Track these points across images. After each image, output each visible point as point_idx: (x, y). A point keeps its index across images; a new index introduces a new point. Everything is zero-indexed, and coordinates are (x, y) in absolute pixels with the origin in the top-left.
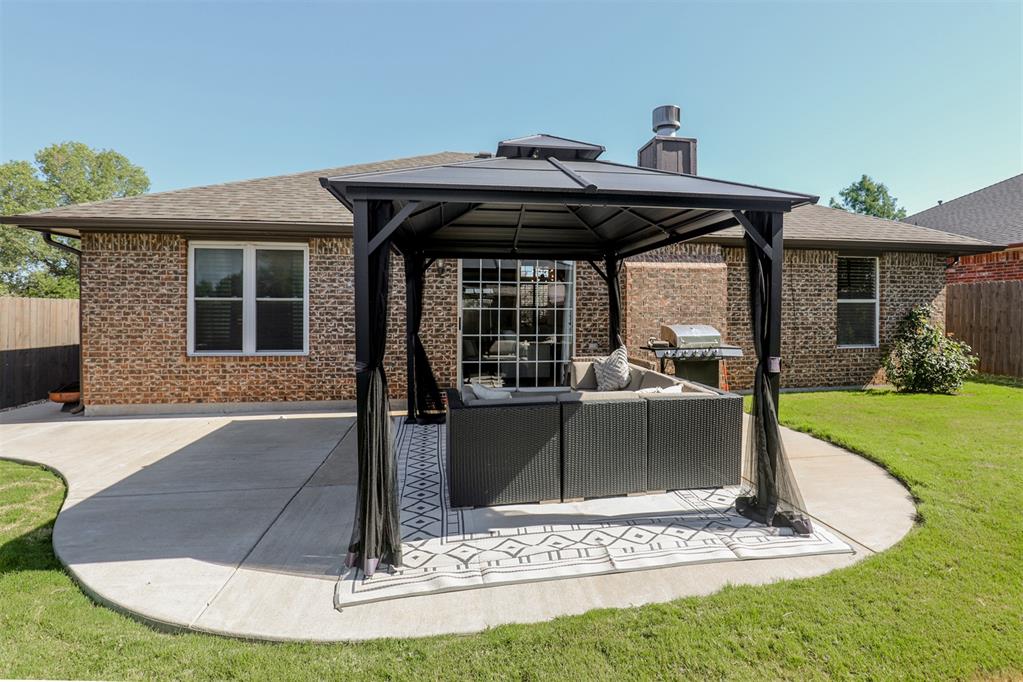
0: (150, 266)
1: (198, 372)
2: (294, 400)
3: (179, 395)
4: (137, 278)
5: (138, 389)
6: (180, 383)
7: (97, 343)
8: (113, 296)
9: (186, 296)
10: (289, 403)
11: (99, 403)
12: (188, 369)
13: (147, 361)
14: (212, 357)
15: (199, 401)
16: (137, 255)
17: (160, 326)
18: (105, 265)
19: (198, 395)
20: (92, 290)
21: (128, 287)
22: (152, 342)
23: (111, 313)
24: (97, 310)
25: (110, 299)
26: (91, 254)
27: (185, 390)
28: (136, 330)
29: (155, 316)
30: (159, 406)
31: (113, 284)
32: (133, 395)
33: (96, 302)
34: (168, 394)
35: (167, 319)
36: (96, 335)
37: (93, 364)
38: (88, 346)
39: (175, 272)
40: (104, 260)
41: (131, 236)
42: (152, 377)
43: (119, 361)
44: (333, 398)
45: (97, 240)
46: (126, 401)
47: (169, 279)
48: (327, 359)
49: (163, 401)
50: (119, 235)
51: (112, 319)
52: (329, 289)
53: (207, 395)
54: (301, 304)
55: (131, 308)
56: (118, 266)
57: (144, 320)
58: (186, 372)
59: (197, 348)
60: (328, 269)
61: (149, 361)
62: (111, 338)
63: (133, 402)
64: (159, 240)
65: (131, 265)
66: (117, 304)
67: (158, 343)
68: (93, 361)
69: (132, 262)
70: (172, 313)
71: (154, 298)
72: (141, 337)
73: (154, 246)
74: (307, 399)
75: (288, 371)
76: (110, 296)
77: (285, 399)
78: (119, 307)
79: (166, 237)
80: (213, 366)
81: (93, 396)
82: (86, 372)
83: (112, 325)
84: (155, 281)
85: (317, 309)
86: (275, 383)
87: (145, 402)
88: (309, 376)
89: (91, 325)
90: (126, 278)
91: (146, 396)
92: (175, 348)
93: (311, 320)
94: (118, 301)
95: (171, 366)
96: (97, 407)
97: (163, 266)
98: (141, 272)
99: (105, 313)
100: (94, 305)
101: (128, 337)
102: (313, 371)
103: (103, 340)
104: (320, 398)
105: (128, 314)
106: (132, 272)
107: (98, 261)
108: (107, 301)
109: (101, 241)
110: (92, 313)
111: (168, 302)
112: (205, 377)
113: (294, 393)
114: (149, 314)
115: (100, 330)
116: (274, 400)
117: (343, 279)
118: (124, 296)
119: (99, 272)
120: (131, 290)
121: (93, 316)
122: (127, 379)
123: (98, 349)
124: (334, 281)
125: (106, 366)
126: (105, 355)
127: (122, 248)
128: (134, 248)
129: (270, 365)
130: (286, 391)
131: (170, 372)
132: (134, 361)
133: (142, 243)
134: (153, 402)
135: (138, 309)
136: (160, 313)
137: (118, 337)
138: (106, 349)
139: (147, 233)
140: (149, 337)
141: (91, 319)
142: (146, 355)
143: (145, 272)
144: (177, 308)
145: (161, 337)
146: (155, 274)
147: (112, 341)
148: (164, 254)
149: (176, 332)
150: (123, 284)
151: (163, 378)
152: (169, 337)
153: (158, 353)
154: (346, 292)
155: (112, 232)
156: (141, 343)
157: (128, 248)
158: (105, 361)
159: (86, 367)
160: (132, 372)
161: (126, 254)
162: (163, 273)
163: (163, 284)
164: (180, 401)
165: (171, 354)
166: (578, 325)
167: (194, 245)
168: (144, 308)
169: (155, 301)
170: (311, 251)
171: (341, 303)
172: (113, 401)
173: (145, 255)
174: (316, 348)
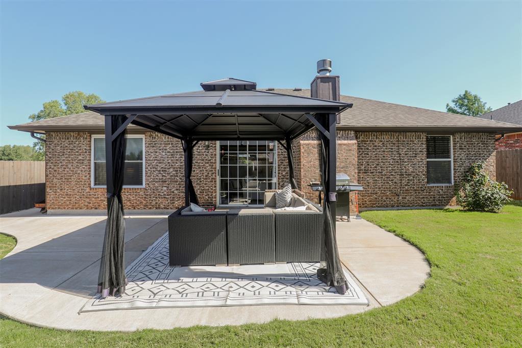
0: (74, 147)
1: (95, 195)
2: (138, 209)
3: (87, 206)
4: (69, 152)
5: (70, 203)
6: (88, 200)
7: (52, 181)
8: (59, 160)
9: (90, 160)
10: (136, 211)
11: (53, 208)
12: (91, 194)
13: (73, 190)
14: (101, 188)
15: (96, 208)
16: (69, 142)
17: (79, 174)
18: (56, 147)
19: (96, 206)
20: (50, 158)
21: (65, 156)
22: (76, 181)
23: (58, 168)
24: (52, 167)
25: (58, 162)
26: (50, 142)
27: (90, 203)
28: (69, 176)
29: (77, 169)
30: (79, 211)
31: (59, 155)
32: (67, 205)
33: (52, 163)
34: (82, 205)
35: (82, 171)
36: (52, 178)
37: (51, 191)
38: (48, 183)
39: (85, 149)
40: (55, 144)
41: (66, 133)
42: (76, 197)
43: (61, 190)
44: (156, 208)
45: (52, 135)
46: (65, 208)
47: (83, 152)
48: (154, 190)
49: (80, 209)
50: (61, 133)
51: (59, 171)
52: (154, 156)
53: (99, 206)
54: (142, 163)
55: (67, 166)
56: (61, 147)
57: (72, 171)
58: (90, 195)
59: (95, 184)
60: (153, 147)
61: (74, 190)
62: (58, 179)
63: (68, 209)
64: (78, 135)
65: (66, 146)
66: (61, 164)
67: (78, 182)
68: (51, 189)
69: (67, 145)
70: (84, 168)
71: (76, 161)
72: (71, 179)
73: (76, 137)
74: (144, 209)
75: (136, 195)
76: (58, 160)
77: (134, 209)
78: (61, 165)
79: (81, 133)
80: (102, 192)
81: (51, 205)
82: (48, 194)
83: (58, 174)
84: (77, 153)
85: (149, 166)
86: (130, 200)
87: (72, 208)
88: (145, 198)
89: (50, 173)
90: (64, 152)
91: (73, 206)
92: (85, 184)
93: (146, 171)
94: (61, 163)
95: (84, 192)
96: (52, 211)
97: (80, 147)
98: (71, 150)
99: (56, 168)
100: (51, 165)
101: (65, 179)
102: (147, 195)
103: (55, 180)
104: (150, 208)
105: (65, 168)
106: (67, 149)
107: (53, 145)
108: (56, 163)
109: (54, 136)
110: (50, 168)
111: (83, 163)
112: (98, 198)
113: (138, 205)
114: (74, 168)
115: (54, 176)
116: (129, 209)
117: (161, 151)
118: (64, 160)
119: (53, 150)
120: (67, 157)
121: (50, 170)
122: (65, 198)
123: (53, 184)
124: (156, 152)
125: (56, 192)
126: (56, 187)
127: (63, 139)
128: (68, 139)
129: (128, 192)
130: (135, 205)
131: (83, 195)
132: (68, 190)
133: (71, 136)
134: (76, 209)
135: (70, 166)
136: (78, 168)
137: (61, 179)
138: (56, 184)
139: (73, 132)
140: (74, 179)
141: (50, 171)
142: (73, 187)
143: (72, 150)
144: (86, 166)
145: (80, 179)
146: (77, 150)
147: (59, 181)
148: (81, 141)
149: (86, 176)
150: (63, 155)
151: (80, 198)
152: (83, 179)
153: (78, 186)
154: (162, 157)
155: (58, 132)
156: (70, 182)
157: (65, 139)
158: (56, 190)
159: (48, 192)
160: (67, 195)
161: (64, 141)
162: (80, 150)
163: (80, 155)
164: (88, 208)
165: (84, 187)
166: (279, 173)
167: (94, 136)
168: (72, 166)
169: (76, 162)
170: (146, 138)
171: (160, 163)
172: (59, 208)
173: (72, 142)
174: (148, 184)
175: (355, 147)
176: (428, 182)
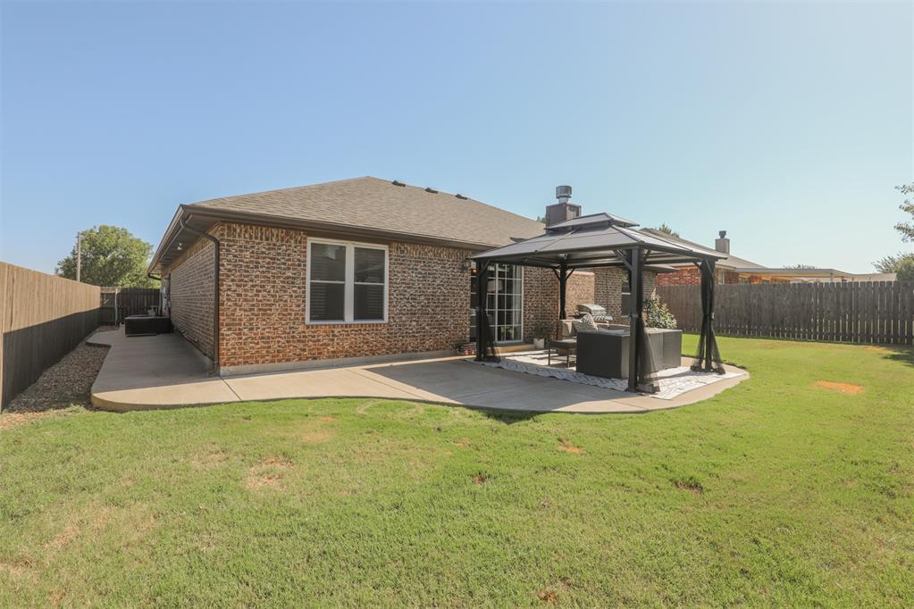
0: (279, 254)
1: (314, 337)
2: (379, 354)
3: (300, 355)
4: (268, 263)
5: (267, 352)
6: (301, 345)
7: (233, 315)
8: (247, 276)
9: (305, 278)
10: (376, 357)
11: (233, 364)
12: (307, 334)
13: (274, 329)
14: (326, 325)
15: (315, 358)
16: (269, 244)
17: (286, 301)
18: (241, 251)
19: (314, 354)
20: (229, 270)
21: (261, 270)
22: (279, 314)
23: (245, 290)
24: (234, 288)
25: (246, 279)
26: (230, 241)
27: (304, 350)
28: (267, 304)
29: (282, 293)
30: (284, 364)
31: (248, 267)
32: (263, 357)
33: (233, 280)
34: (291, 354)
35: (291, 296)
36: (233, 308)
37: (229, 333)
38: (225, 317)
39: (299, 260)
40: (241, 246)
41: (264, 229)
42: (279, 342)
43: (252, 329)
44: (403, 352)
45: (235, 230)
46: (257, 362)
47: (294, 265)
48: (400, 325)
49: (287, 360)
50: (254, 227)
51: (246, 295)
52: (401, 278)
53: (320, 353)
54: (382, 287)
55: (264, 286)
56: (253, 252)
57: (273, 296)
58: (305, 337)
59: (311, 319)
60: (401, 264)
61: (276, 329)
62: (245, 310)
63: (263, 362)
64: (287, 234)
65: (263, 253)
66: (251, 283)
67: (284, 315)
68: (229, 329)
69: (264, 250)
70: (295, 292)
71: (282, 279)
72: (271, 310)
73: (282, 238)
74: (387, 353)
75: (376, 334)
76: (245, 276)
77: (374, 354)
78: (252, 286)
79: (292, 232)
80: (325, 332)
81: (228, 359)
82: (223, 339)
83: (246, 300)
84: (283, 266)
85: (395, 291)
86: (367, 343)
87: (272, 361)
88: (389, 337)
89: (228, 300)
90: (259, 263)
91: (273, 357)
92: (298, 319)
93: (390, 298)
94: (252, 281)
95: (294, 332)
96: (232, 368)
97: (289, 255)
98: (271, 259)
99: (240, 290)
100: (231, 284)
101: (260, 310)
102: (391, 334)
103: (238, 313)
104: (395, 353)
105: (260, 291)
106: (264, 258)
107: (235, 247)
108: (242, 280)
109: (238, 230)
110: (229, 290)
111: (293, 283)
112: (319, 341)
113: (379, 349)
114: (277, 292)
115: (236, 304)
116: (366, 355)
117: (410, 271)
118: (256, 276)
119: (235, 256)
120: (263, 272)
121: (229, 293)
122: (258, 343)
123: (234, 320)
124: (405, 272)
125: (240, 334)
126: (240, 324)
127: (256, 238)
128: (267, 239)
129: (365, 330)
130: (374, 348)
131: (293, 337)
132: (264, 329)
133: (273, 235)
134: (279, 361)
135: (268, 288)
136: (285, 291)
137: (251, 310)
138: (241, 320)
139: (278, 228)
140: (277, 310)
141: (228, 295)
142: (274, 324)
143: (274, 259)
144: (299, 288)
145: (286, 310)
146: (283, 261)
147: (246, 313)
148: (290, 246)
149: (298, 306)
150: (256, 267)
151: (287, 342)
152: (293, 310)
153: (283, 322)
154: (411, 280)
155: (248, 224)
156: (270, 315)
157: (261, 239)
158: (240, 329)
159: (223, 335)
160: (263, 338)
161: (259, 243)
162: (289, 260)
163: (289, 269)
164: (300, 359)
165: (294, 323)
167: (311, 240)
168: (273, 287)
169: (282, 282)
170: (390, 251)
171: (409, 288)
172: (245, 363)
173: (274, 245)
174: (393, 318)
175: (593, 279)
176: (622, 314)
